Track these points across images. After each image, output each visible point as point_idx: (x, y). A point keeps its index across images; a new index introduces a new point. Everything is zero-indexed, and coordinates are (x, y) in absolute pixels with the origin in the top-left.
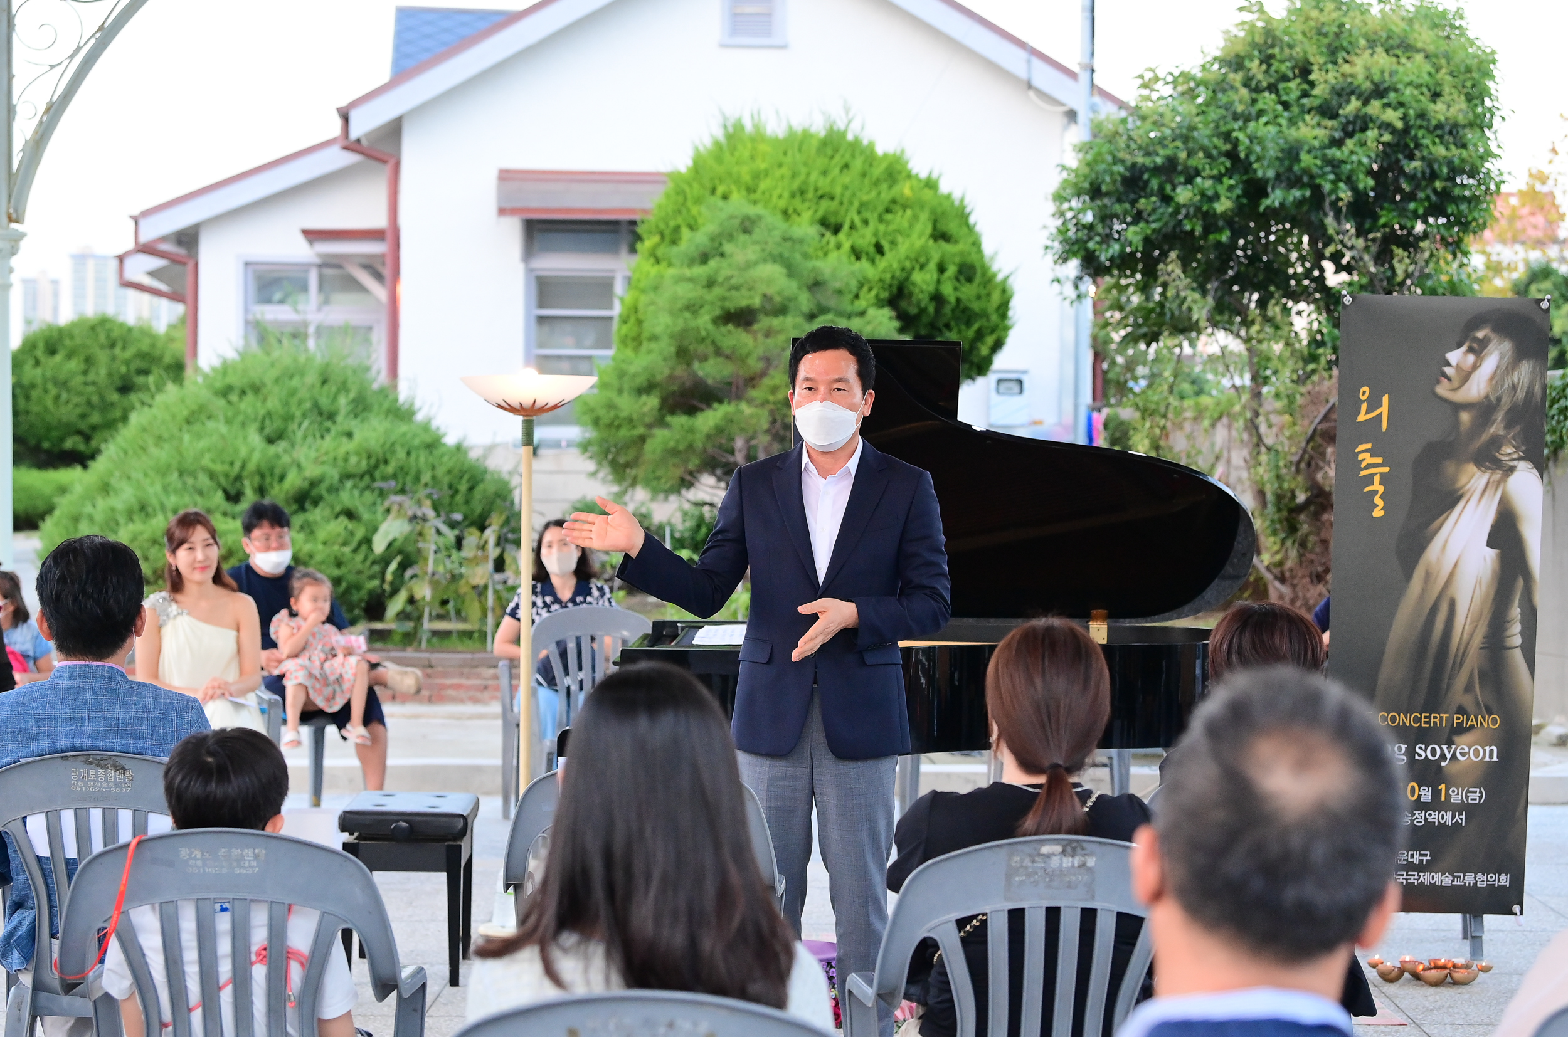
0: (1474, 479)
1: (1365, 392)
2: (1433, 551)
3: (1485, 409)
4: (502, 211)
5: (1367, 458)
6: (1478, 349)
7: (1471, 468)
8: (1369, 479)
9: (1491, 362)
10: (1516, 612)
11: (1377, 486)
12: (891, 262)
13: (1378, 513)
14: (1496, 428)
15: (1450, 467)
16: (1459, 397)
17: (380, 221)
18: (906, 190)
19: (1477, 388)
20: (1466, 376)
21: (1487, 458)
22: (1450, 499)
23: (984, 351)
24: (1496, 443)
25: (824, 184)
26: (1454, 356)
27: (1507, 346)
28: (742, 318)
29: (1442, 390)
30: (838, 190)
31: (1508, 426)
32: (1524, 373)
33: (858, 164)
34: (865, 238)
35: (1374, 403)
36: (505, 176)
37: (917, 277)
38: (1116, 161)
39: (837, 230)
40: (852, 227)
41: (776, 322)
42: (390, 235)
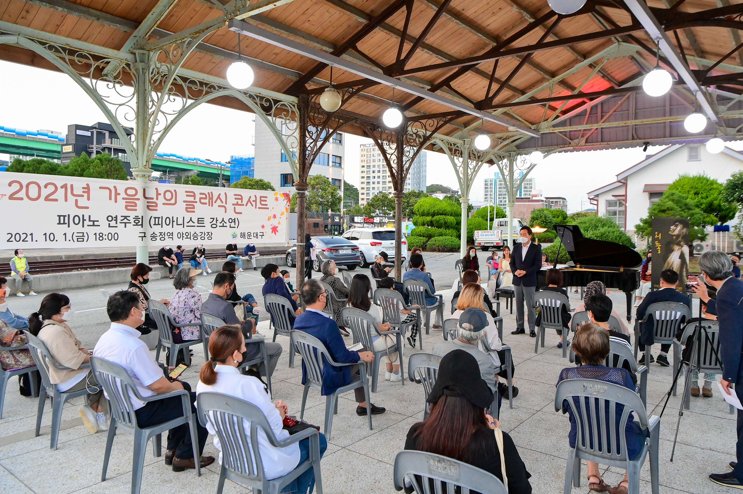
0: (676, 248)
1: (656, 233)
2: (669, 259)
3: (678, 236)
4: (644, 192)
5: (657, 244)
6: (676, 226)
7: (676, 246)
8: (657, 247)
9: (679, 228)
10: (684, 270)
11: (659, 248)
12: (709, 199)
13: (659, 253)
14: (680, 239)
15: (672, 246)
16: (673, 234)
17: (624, 194)
18: (715, 186)
19: (676, 232)
20: (674, 230)
21: (678, 244)
22: (672, 251)
23: (731, 215)
24: (680, 242)
25: (697, 186)
26: (672, 227)
27: (682, 226)
28: (663, 211)
29: (670, 233)
30: (699, 187)
31: (682, 239)
32: (685, 230)
33: (705, 182)
34: (704, 195)
35: (658, 235)
36: (646, 185)
37: (715, 202)
38: (731, 183)
39: (699, 194)
40: (702, 193)
41: (669, 212)
42: (625, 196)
